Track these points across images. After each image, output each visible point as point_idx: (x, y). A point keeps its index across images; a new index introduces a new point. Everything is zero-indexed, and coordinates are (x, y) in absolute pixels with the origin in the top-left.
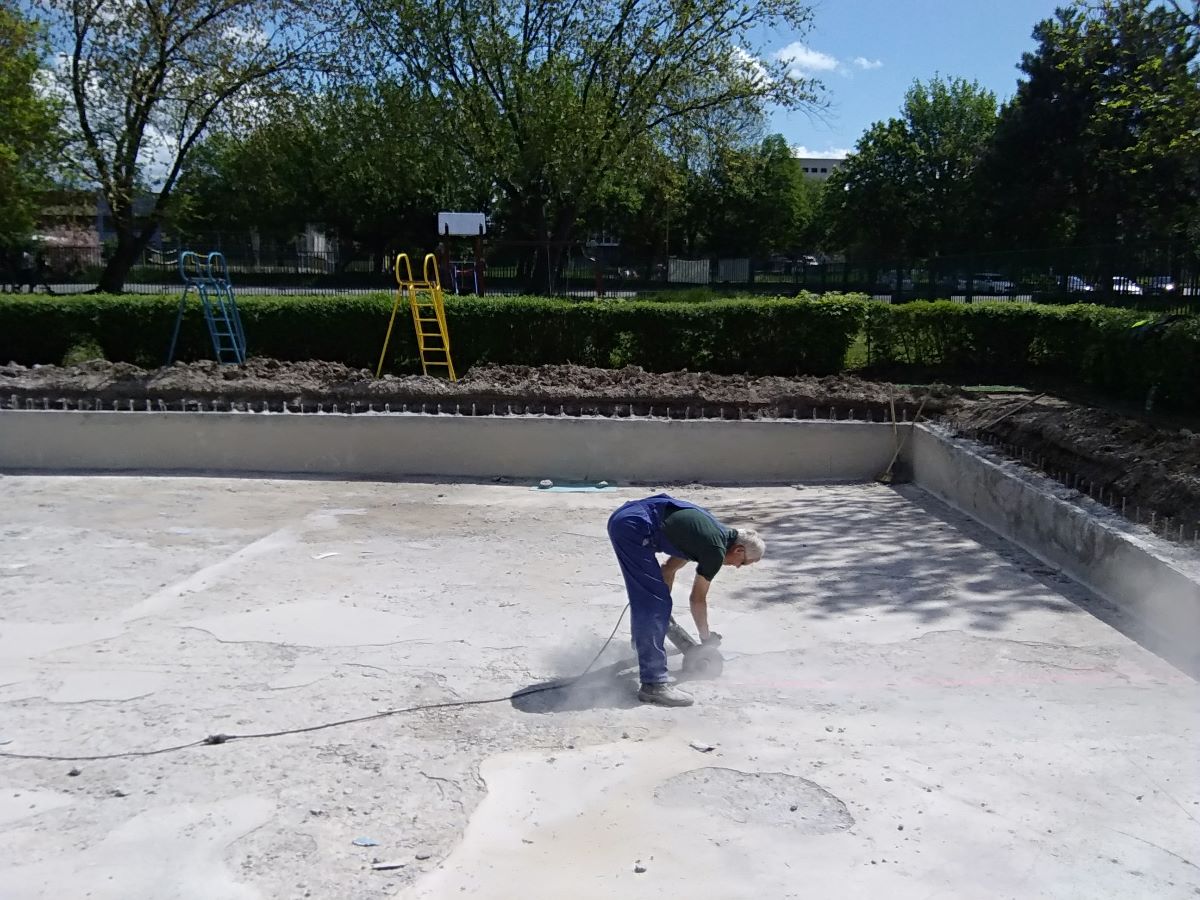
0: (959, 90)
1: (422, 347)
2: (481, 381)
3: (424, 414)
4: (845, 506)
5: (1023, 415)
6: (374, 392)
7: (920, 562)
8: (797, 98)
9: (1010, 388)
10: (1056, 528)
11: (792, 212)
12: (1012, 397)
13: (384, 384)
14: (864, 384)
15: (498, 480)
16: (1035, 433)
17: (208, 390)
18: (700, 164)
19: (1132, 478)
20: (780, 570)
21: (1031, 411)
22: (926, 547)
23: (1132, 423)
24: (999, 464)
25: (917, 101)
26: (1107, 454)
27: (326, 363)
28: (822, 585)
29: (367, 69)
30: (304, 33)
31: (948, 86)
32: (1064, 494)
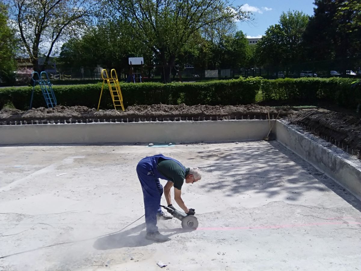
0: (297, 14)
1: (114, 100)
2: (132, 111)
3: (111, 122)
4: (251, 149)
5: (313, 116)
6: (95, 115)
7: (273, 171)
8: (244, 18)
9: (310, 107)
10: (322, 157)
11: (245, 55)
12: (311, 109)
13: (99, 113)
14: (260, 107)
15: (136, 144)
16: (317, 122)
17: (42, 117)
18: (216, 41)
19: (351, 138)
20: (221, 175)
21: (316, 114)
22: (276, 165)
23: (351, 117)
24: (303, 133)
25: (284, 18)
26: (342, 128)
27: (81, 107)
28: (235, 181)
29: (109, 15)
30: (89, 5)
31: (293, 13)
32: (326, 144)
